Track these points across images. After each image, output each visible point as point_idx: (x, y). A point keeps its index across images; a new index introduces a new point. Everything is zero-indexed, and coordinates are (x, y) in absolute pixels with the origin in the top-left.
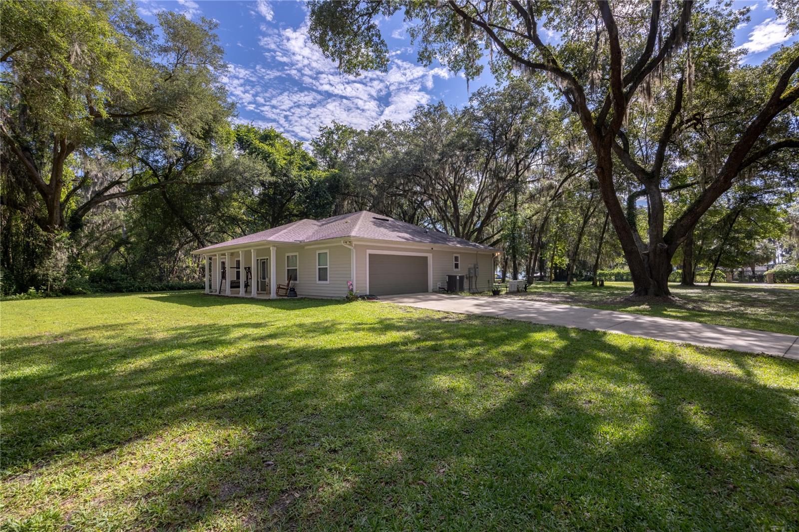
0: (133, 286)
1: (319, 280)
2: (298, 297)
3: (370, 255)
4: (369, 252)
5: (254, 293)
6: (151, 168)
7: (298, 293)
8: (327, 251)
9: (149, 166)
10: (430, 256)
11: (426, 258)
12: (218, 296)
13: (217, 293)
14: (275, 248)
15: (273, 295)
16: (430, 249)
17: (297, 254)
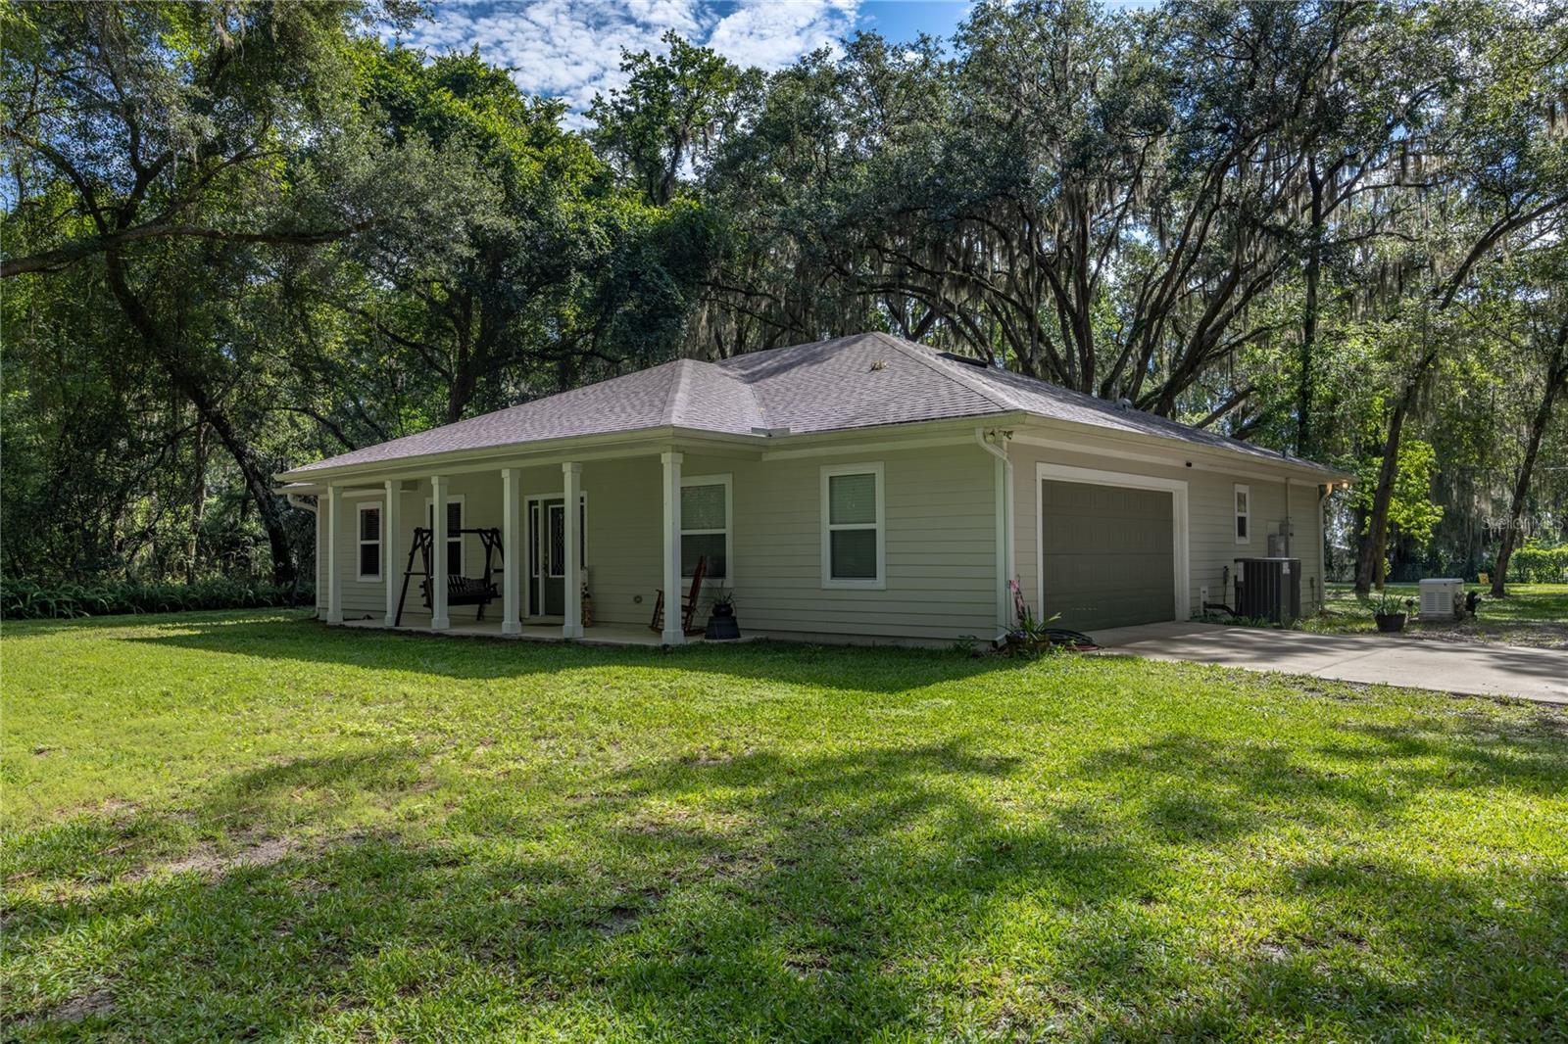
0: (24, 597)
1: (834, 575)
2: (745, 638)
3: (1048, 485)
4: (1046, 471)
5: (572, 624)
6: (78, 182)
7: (740, 624)
8: (877, 469)
9: (72, 173)
10: (1179, 489)
11: (1166, 498)
12: (390, 631)
13: (389, 621)
14: (680, 458)
15: (672, 631)
16: (1182, 464)
17: (727, 480)
